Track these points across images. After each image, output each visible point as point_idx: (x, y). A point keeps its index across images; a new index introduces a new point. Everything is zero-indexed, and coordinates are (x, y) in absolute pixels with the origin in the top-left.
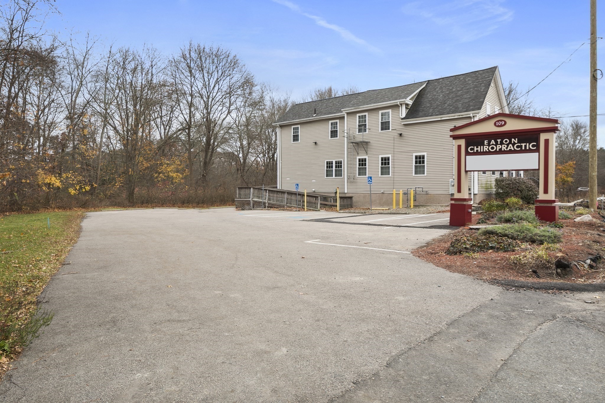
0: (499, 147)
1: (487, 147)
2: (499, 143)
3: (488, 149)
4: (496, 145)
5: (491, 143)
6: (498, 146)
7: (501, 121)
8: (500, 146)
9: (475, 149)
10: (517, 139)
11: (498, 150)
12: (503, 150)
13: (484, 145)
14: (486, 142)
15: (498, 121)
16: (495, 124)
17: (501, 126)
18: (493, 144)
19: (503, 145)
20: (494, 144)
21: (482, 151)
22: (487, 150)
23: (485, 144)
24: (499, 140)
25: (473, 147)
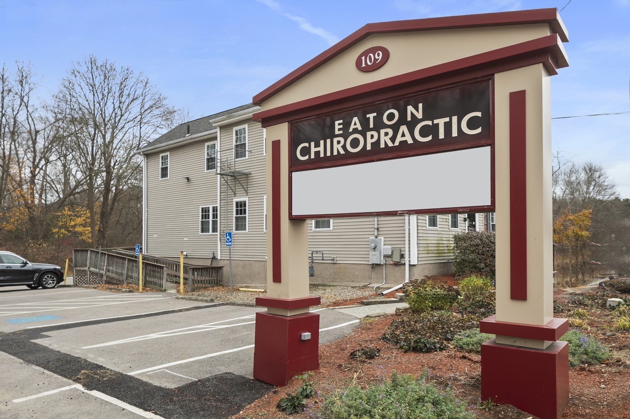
0: (372, 137)
1: (342, 140)
2: (371, 126)
3: (344, 147)
4: (363, 133)
5: (352, 127)
6: (369, 134)
7: (374, 50)
8: (375, 134)
9: (313, 150)
10: (420, 105)
11: (369, 147)
12: (382, 146)
13: (332, 136)
14: (338, 126)
15: (365, 53)
16: (358, 63)
17: (376, 67)
18: (356, 131)
19: (383, 132)
20: (360, 128)
21: (329, 154)
22: (342, 152)
23: (337, 132)
24: (371, 116)
25: (306, 145)
